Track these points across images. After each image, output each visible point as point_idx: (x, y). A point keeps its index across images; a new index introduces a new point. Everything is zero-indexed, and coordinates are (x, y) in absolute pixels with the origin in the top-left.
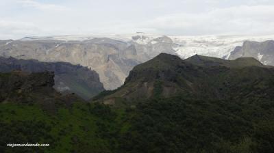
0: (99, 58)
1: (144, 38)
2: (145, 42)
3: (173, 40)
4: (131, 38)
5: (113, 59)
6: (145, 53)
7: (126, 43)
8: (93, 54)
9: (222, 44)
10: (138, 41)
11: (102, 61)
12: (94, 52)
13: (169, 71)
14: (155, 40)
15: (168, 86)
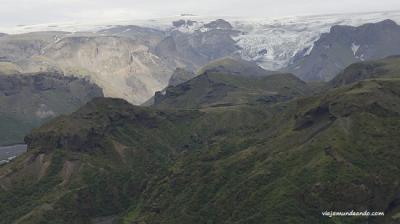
0: (116, 58)
1: (190, 23)
2: (191, 29)
3: (233, 25)
4: (171, 24)
5: (140, 59)
6: (191, 46)
7: (164, 33)
8: (109, 53)
9: (305, 29)
10: (182, 29)
11: (123, 62)
12: (111, 50)
13: (76, 136)
14: (206, 26)
15: (72, 160)
